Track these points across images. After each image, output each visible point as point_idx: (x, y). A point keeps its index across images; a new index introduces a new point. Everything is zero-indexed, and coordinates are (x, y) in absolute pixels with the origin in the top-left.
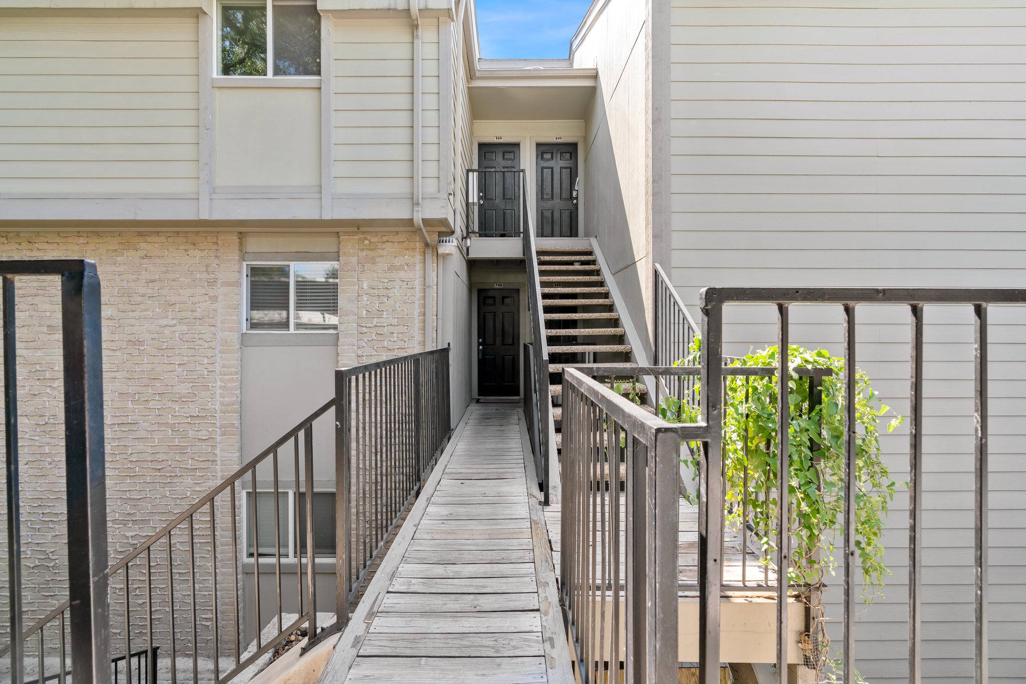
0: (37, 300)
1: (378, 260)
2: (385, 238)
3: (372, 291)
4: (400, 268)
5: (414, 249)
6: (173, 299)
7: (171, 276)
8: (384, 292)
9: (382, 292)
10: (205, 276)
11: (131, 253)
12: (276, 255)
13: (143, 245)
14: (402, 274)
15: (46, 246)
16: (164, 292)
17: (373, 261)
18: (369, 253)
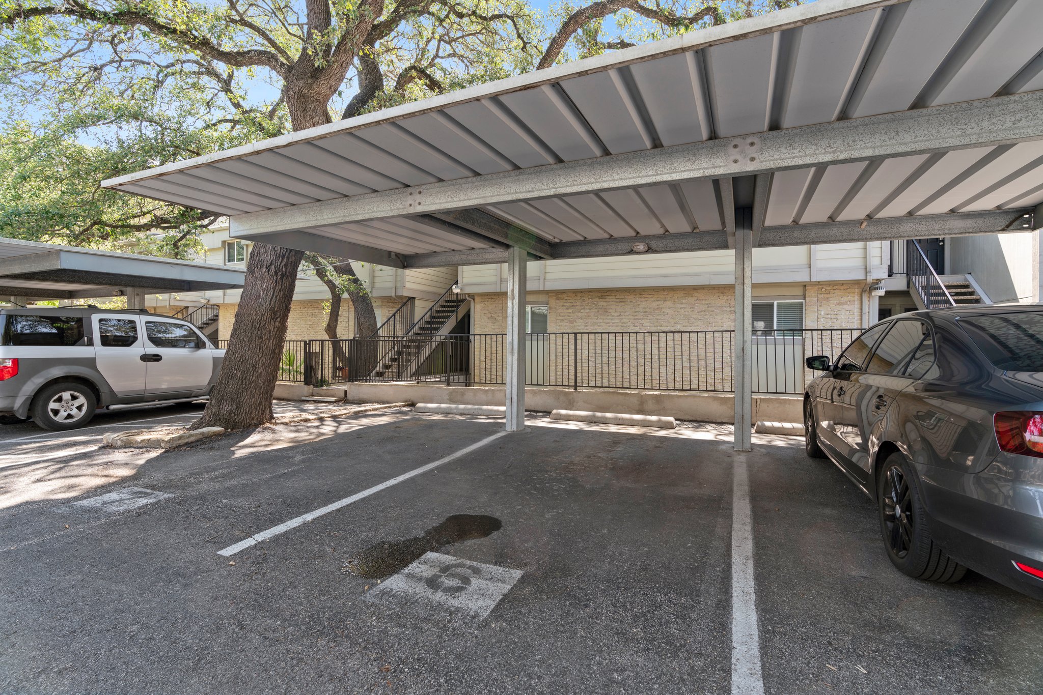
0: (643, 321)
1: (831, 299)
2: (835, 287)
3: (827, 316)
4: (845, 303)
5: (854, 293)
6: (711, 321)
7: (711, 309)
8: (835, 316)
9: (833, 316)
10: (729, 309)
11: (690, 298)
12: (767, 297)
13: (696, 294)
14: (846, 307)
15: (648, 296)
16: (707, 317)
17: (827, 300)
18: (825, 295)
